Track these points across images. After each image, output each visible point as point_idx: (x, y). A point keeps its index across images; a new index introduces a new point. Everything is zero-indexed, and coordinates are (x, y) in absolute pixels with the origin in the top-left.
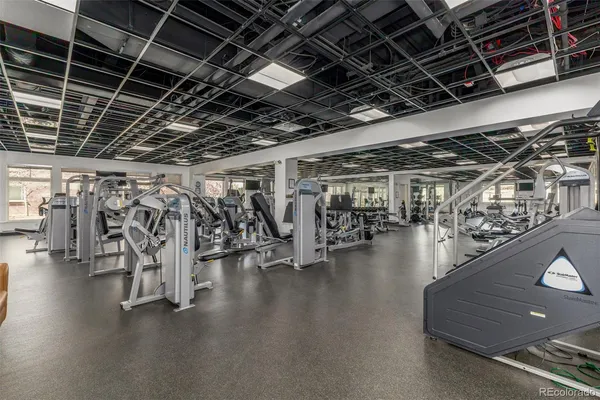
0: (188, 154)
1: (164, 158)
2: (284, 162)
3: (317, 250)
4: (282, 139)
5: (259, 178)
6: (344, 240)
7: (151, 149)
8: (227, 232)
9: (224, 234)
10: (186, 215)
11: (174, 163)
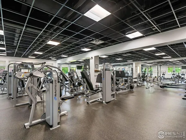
0: (55, 55)
1: (47, 57)
2: (94, 58)
3: (112, 95)
4: (94, 48)
5: (82, 65)
6: (122, 89)
7: (41, 53)
8: (72, 87)
9: (71, 87)
10: (55, 81)
11: (50, 59)
